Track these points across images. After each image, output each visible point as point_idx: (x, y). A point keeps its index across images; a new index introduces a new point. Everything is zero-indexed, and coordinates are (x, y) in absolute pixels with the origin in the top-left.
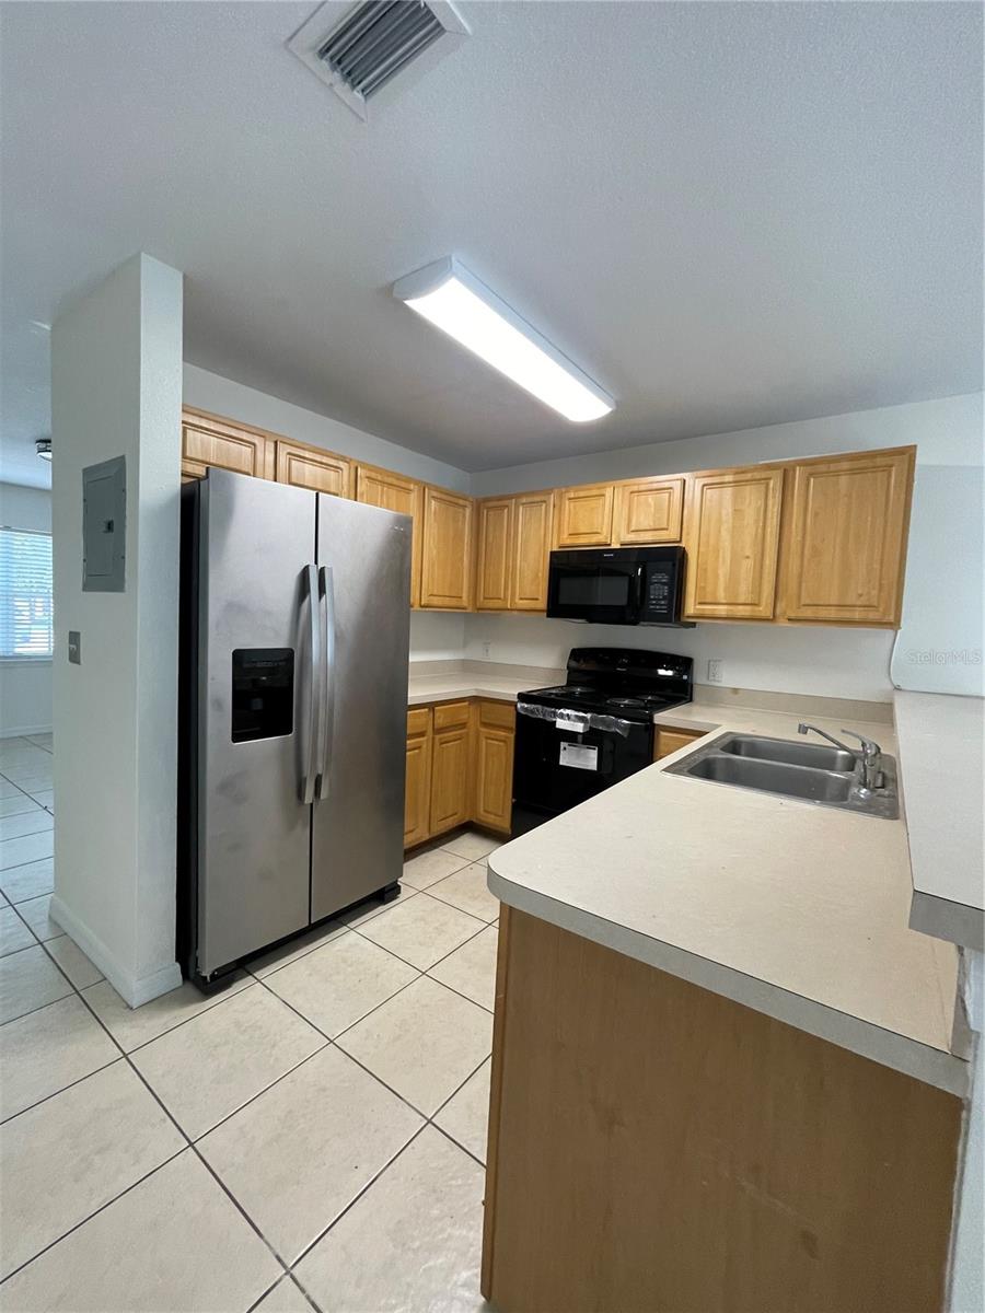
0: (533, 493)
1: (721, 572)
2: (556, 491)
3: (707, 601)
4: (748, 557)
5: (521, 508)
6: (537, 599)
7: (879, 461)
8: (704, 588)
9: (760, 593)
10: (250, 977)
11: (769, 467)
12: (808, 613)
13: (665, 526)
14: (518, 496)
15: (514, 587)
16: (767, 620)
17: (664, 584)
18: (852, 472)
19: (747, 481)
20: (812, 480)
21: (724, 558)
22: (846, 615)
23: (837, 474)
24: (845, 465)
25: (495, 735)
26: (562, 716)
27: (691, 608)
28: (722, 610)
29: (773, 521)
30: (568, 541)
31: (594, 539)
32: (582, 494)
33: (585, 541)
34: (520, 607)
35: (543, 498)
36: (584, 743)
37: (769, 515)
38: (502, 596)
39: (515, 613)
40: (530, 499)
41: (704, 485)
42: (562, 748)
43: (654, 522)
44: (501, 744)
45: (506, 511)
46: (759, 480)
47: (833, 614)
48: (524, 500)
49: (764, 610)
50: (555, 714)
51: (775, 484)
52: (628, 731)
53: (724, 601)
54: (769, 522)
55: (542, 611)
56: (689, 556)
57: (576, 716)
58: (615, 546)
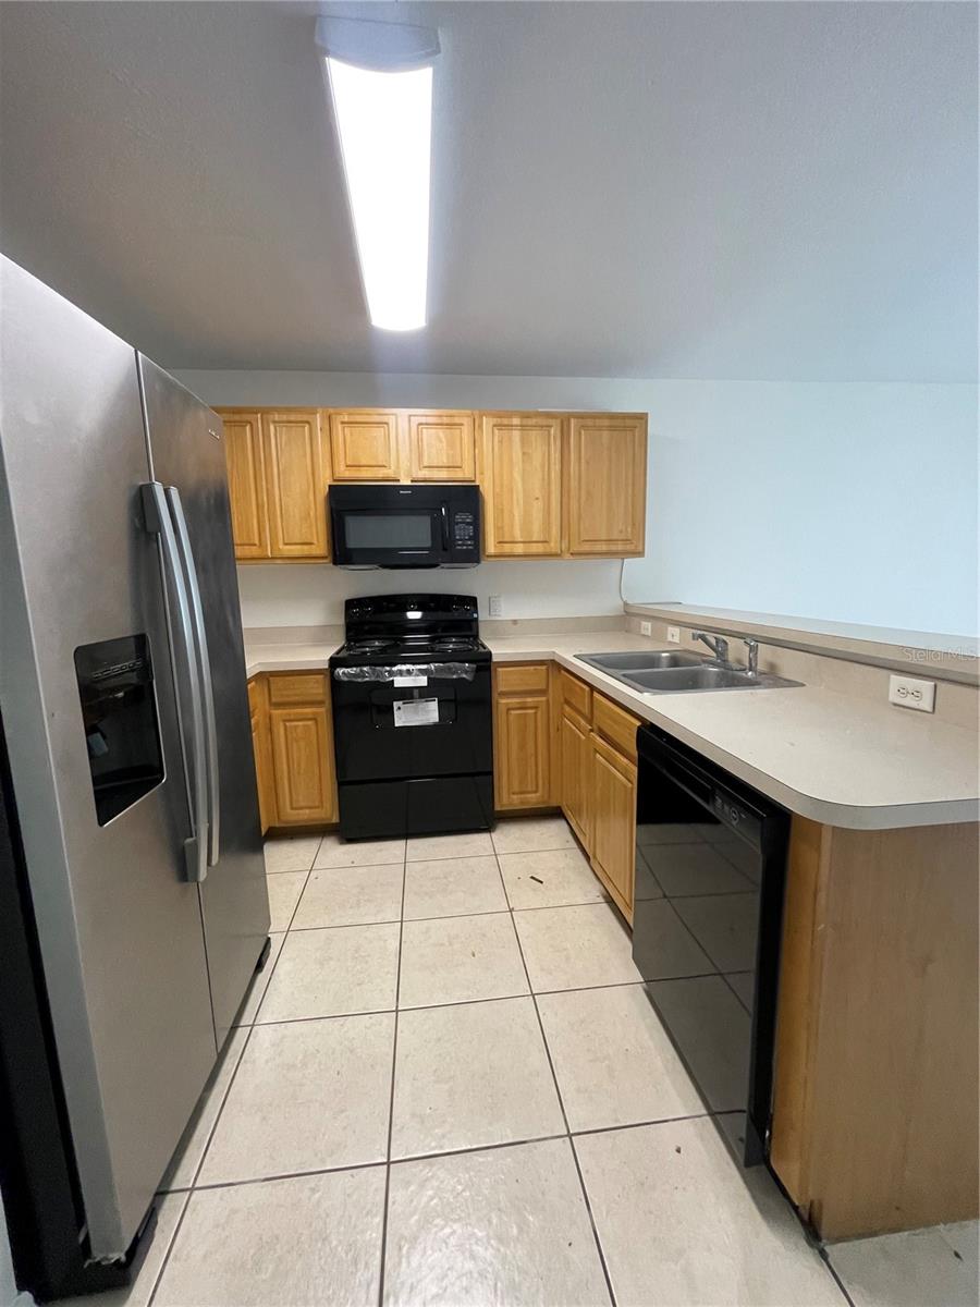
0: (289, 410)
1: (516, 513)
2: (320, 410)
3: (506, 540)
4: (537, 499)
5: (272, 427)
6: (311, 544)
7: (629, 422)
8: (502, 528)
9: (549, 532)
10: (170, 1196)
11: (549, 415)
12: (586, 547)
13: (459, 464)
14: (265, 411)
15: (273, 530)
16: (556, 555)
17: (468, 524)
18: (611, 428)
19: (532, 426)
20: (583, 432)
21: (518, 500)
22: (613, 548)
23: (600, 428)
24: (606, 422)
25: (302, 714)
26: (400, 673)
27: (491, 547)
28: (519, 549)
29: (556, 468)
30: (347, 474)
31: (381, 473)
32: (359, 418)
33: (368, 475)
34: (286, 554)
35: (305, 418)
36: (421, 697)
37: (552, 461)
38: (257, 542)
39: (279, 561)
40: (285, 418)
41: (494, 426)
42: (395, 708)
43: (448, 458)
44: (310, 723)
45: (248, 428)
46: (542, 426)
47: (603, 547)
48: (277, 417)
49: (554, 547)
50: (391, 674)
51: (555, 431)
52: (472, 674)
53: (520, 540)
54: (552, 466)
55: (323, 558)
56: (486, 497)
57: (420, 670)
58: (406, 482)
